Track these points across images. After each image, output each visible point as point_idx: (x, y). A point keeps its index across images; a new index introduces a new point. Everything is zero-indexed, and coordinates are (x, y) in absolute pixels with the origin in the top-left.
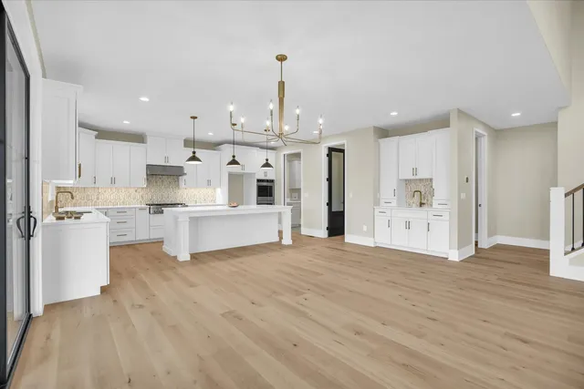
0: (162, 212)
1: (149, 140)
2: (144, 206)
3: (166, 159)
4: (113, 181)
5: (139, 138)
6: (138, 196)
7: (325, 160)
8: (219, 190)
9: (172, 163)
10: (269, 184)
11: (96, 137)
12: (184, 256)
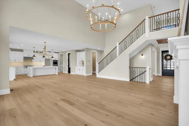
0: (27, 68)
1: (24, 51)
2: (23, 66)
3: (29, 55)
4: (15, 60)
5: (21, 51)
6: (22, 64)
7: (67, 56)
8: (43, 63)
9: (30, 56)
10: (57, 61)
11: (11, 50)
12: (31, 76)
